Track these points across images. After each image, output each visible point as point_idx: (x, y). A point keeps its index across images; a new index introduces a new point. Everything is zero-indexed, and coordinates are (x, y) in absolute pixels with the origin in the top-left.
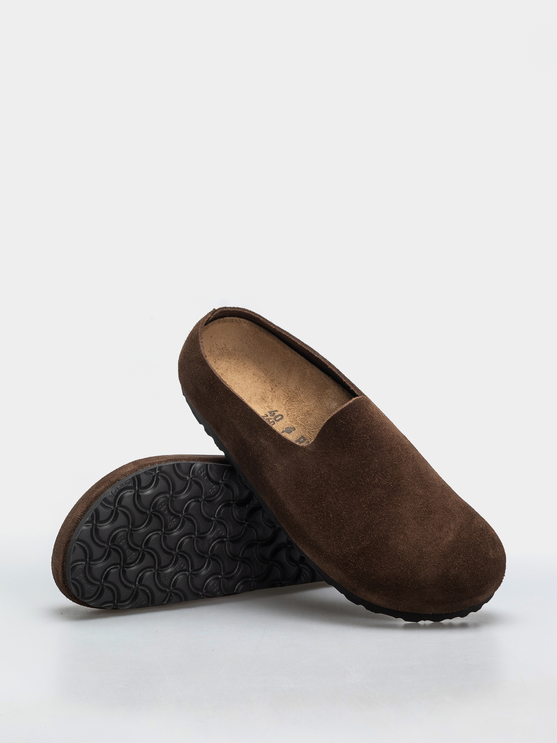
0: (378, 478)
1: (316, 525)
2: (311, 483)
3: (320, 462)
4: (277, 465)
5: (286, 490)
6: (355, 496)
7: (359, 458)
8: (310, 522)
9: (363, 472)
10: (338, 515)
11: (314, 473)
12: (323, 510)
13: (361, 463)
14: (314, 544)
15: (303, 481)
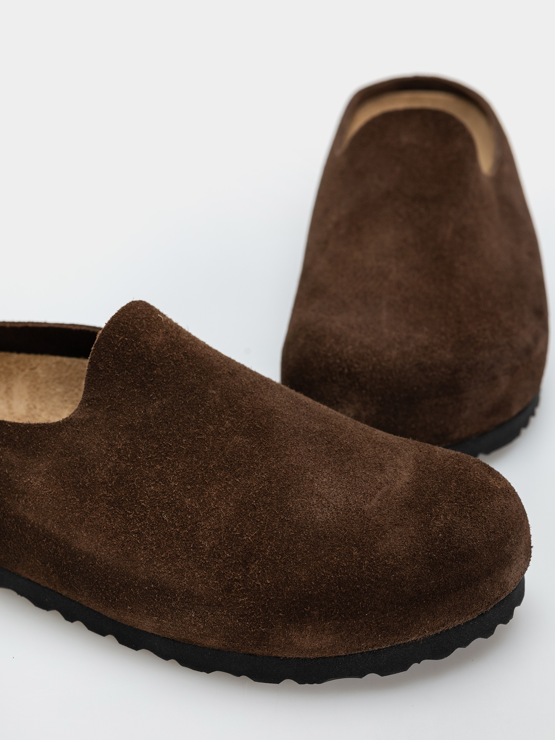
0: (228, 419)
1: (142, 548)
2: (105, 476)
3: (108, 431)
4: (29, 480)
5: (62, 515)
6: (196, 463)
7: (180, 395)
8: (129, 548)
9: (195, 417)
10: (177, 509)
11: (104, 455)
12: (145, 515)
13: (185, 402)
14: (152, 586)
15: (89, 481)
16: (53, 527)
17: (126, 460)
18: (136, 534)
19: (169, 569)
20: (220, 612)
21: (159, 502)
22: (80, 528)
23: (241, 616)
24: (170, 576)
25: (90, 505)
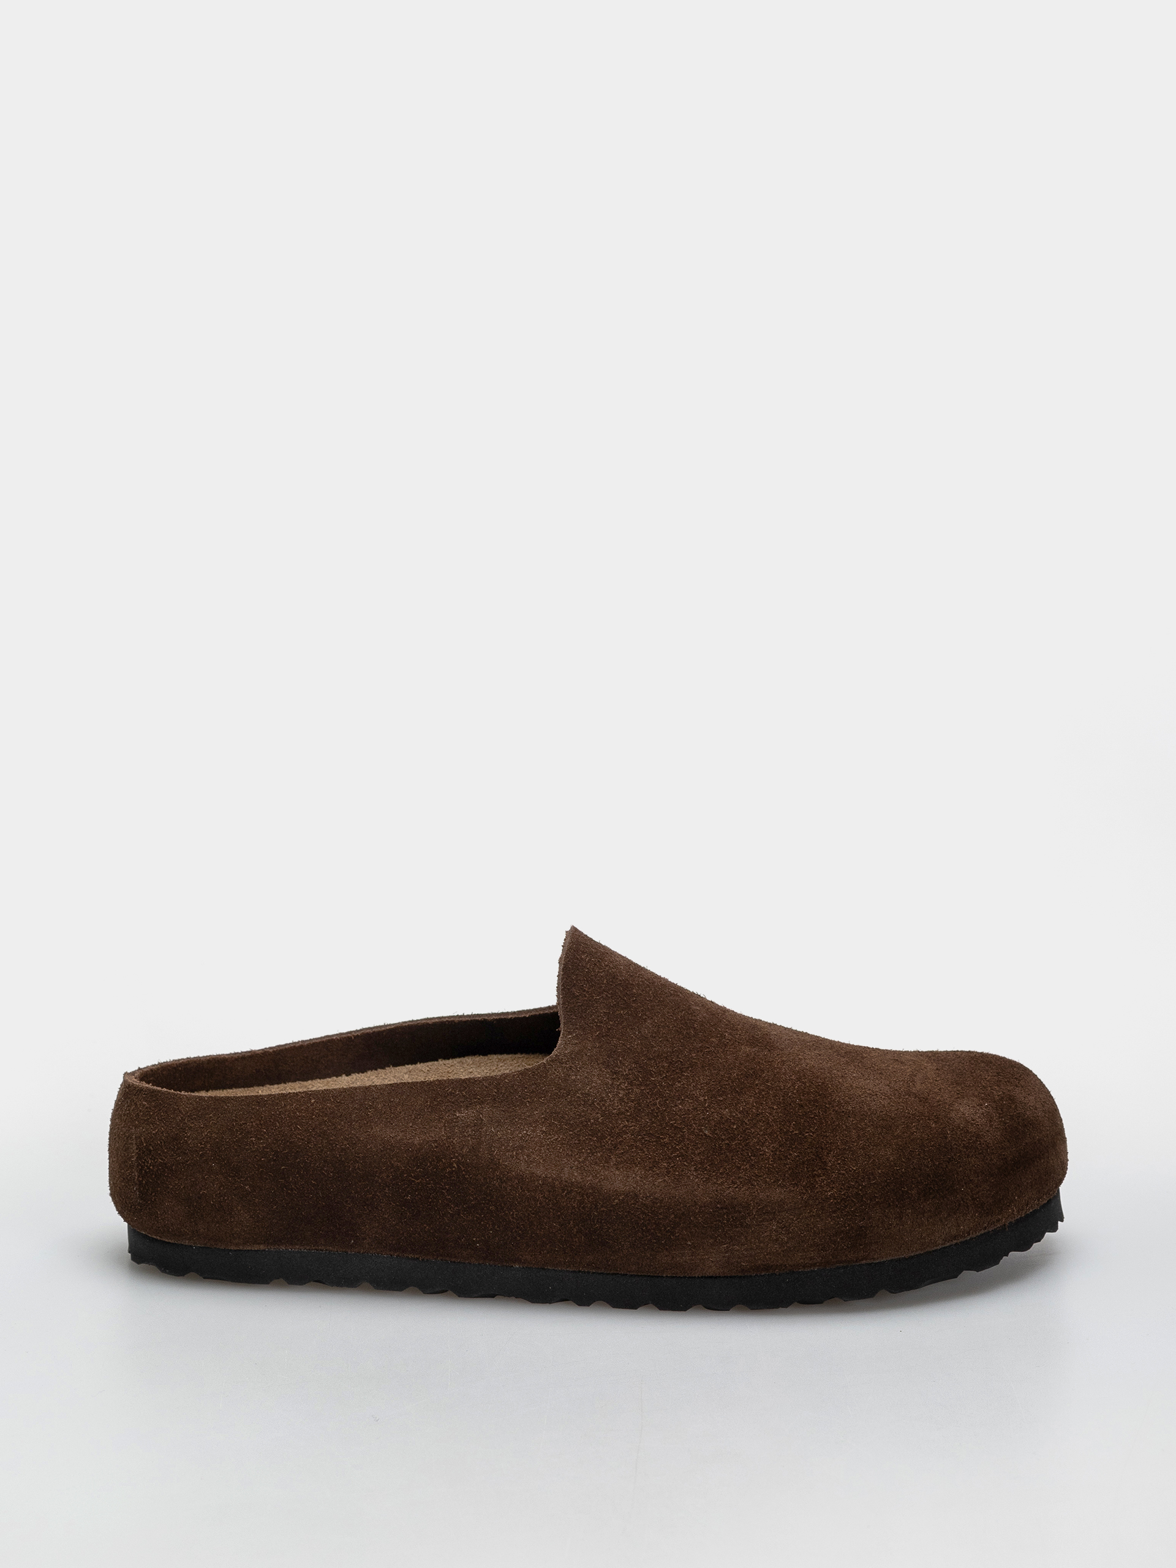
1: (693, 1169)
2: (620, 1107)
5: (580, 1160)
8: (677, 1173)
10: (717, 1123)
11: (611, 1085)
12: (683, 1136)
14: (718, 1206)
16: (573, 1175)
17: (638, 1085)
18: (679, 1156)
19: (734, 1183)
20: (809, 1213)
21: (694, 1120)
22: (608, 1167)
23: (834, 1212)
24: (737, 1189)
25: (612, 1141)
